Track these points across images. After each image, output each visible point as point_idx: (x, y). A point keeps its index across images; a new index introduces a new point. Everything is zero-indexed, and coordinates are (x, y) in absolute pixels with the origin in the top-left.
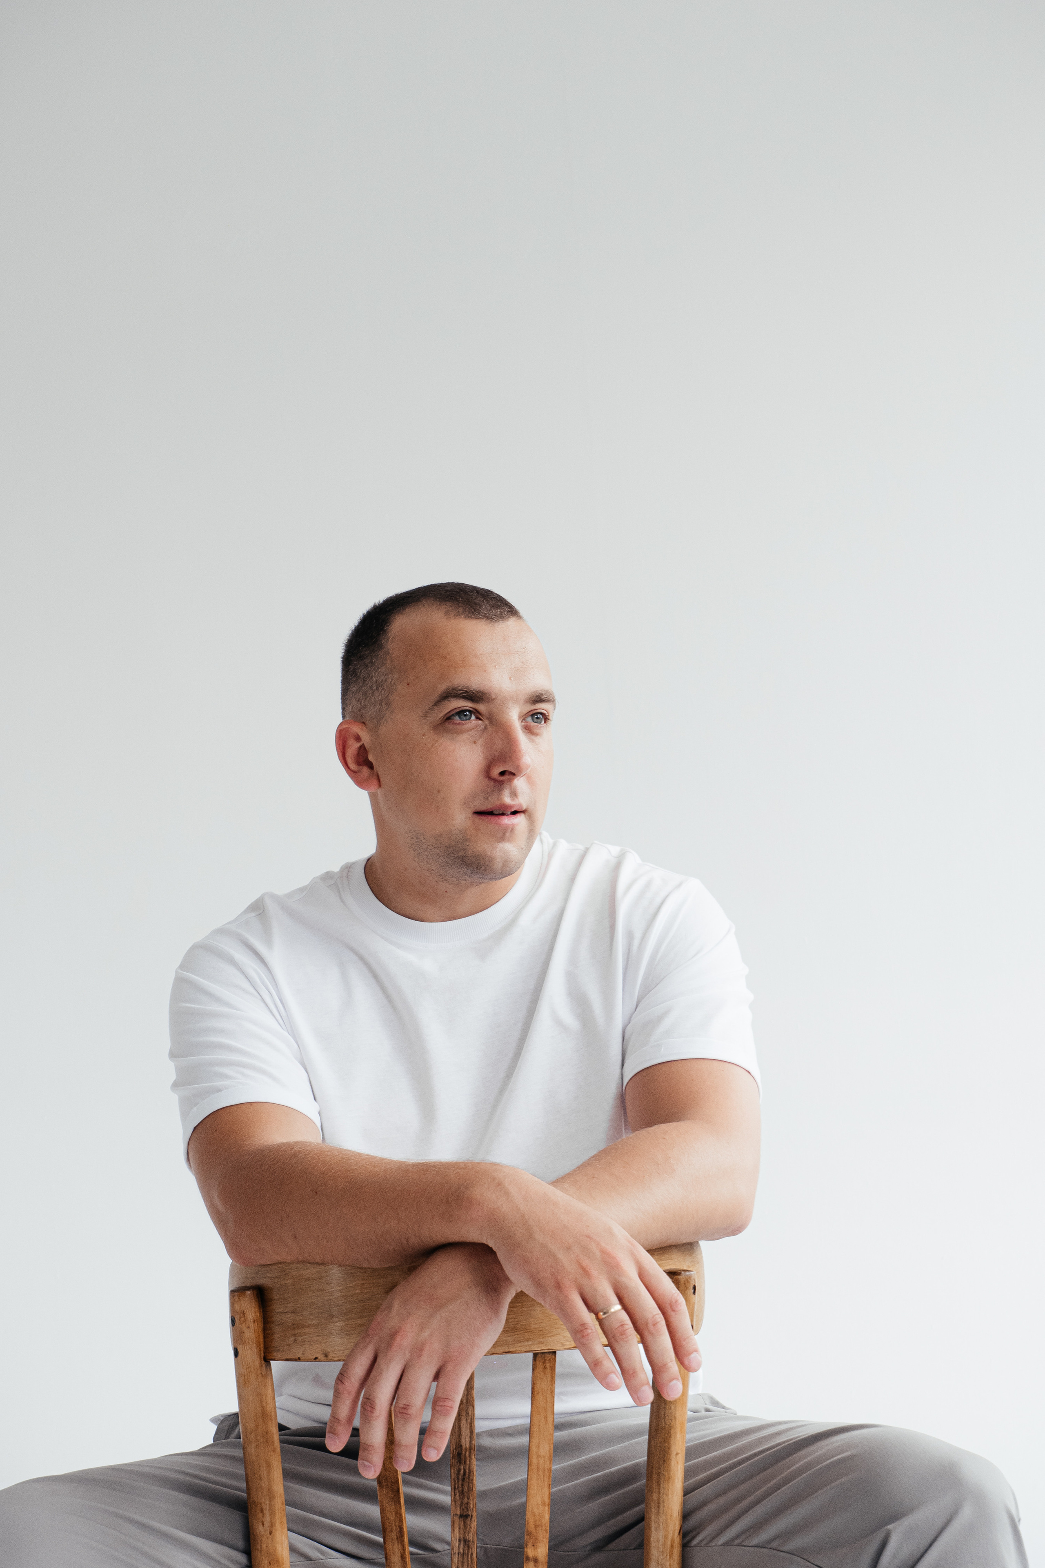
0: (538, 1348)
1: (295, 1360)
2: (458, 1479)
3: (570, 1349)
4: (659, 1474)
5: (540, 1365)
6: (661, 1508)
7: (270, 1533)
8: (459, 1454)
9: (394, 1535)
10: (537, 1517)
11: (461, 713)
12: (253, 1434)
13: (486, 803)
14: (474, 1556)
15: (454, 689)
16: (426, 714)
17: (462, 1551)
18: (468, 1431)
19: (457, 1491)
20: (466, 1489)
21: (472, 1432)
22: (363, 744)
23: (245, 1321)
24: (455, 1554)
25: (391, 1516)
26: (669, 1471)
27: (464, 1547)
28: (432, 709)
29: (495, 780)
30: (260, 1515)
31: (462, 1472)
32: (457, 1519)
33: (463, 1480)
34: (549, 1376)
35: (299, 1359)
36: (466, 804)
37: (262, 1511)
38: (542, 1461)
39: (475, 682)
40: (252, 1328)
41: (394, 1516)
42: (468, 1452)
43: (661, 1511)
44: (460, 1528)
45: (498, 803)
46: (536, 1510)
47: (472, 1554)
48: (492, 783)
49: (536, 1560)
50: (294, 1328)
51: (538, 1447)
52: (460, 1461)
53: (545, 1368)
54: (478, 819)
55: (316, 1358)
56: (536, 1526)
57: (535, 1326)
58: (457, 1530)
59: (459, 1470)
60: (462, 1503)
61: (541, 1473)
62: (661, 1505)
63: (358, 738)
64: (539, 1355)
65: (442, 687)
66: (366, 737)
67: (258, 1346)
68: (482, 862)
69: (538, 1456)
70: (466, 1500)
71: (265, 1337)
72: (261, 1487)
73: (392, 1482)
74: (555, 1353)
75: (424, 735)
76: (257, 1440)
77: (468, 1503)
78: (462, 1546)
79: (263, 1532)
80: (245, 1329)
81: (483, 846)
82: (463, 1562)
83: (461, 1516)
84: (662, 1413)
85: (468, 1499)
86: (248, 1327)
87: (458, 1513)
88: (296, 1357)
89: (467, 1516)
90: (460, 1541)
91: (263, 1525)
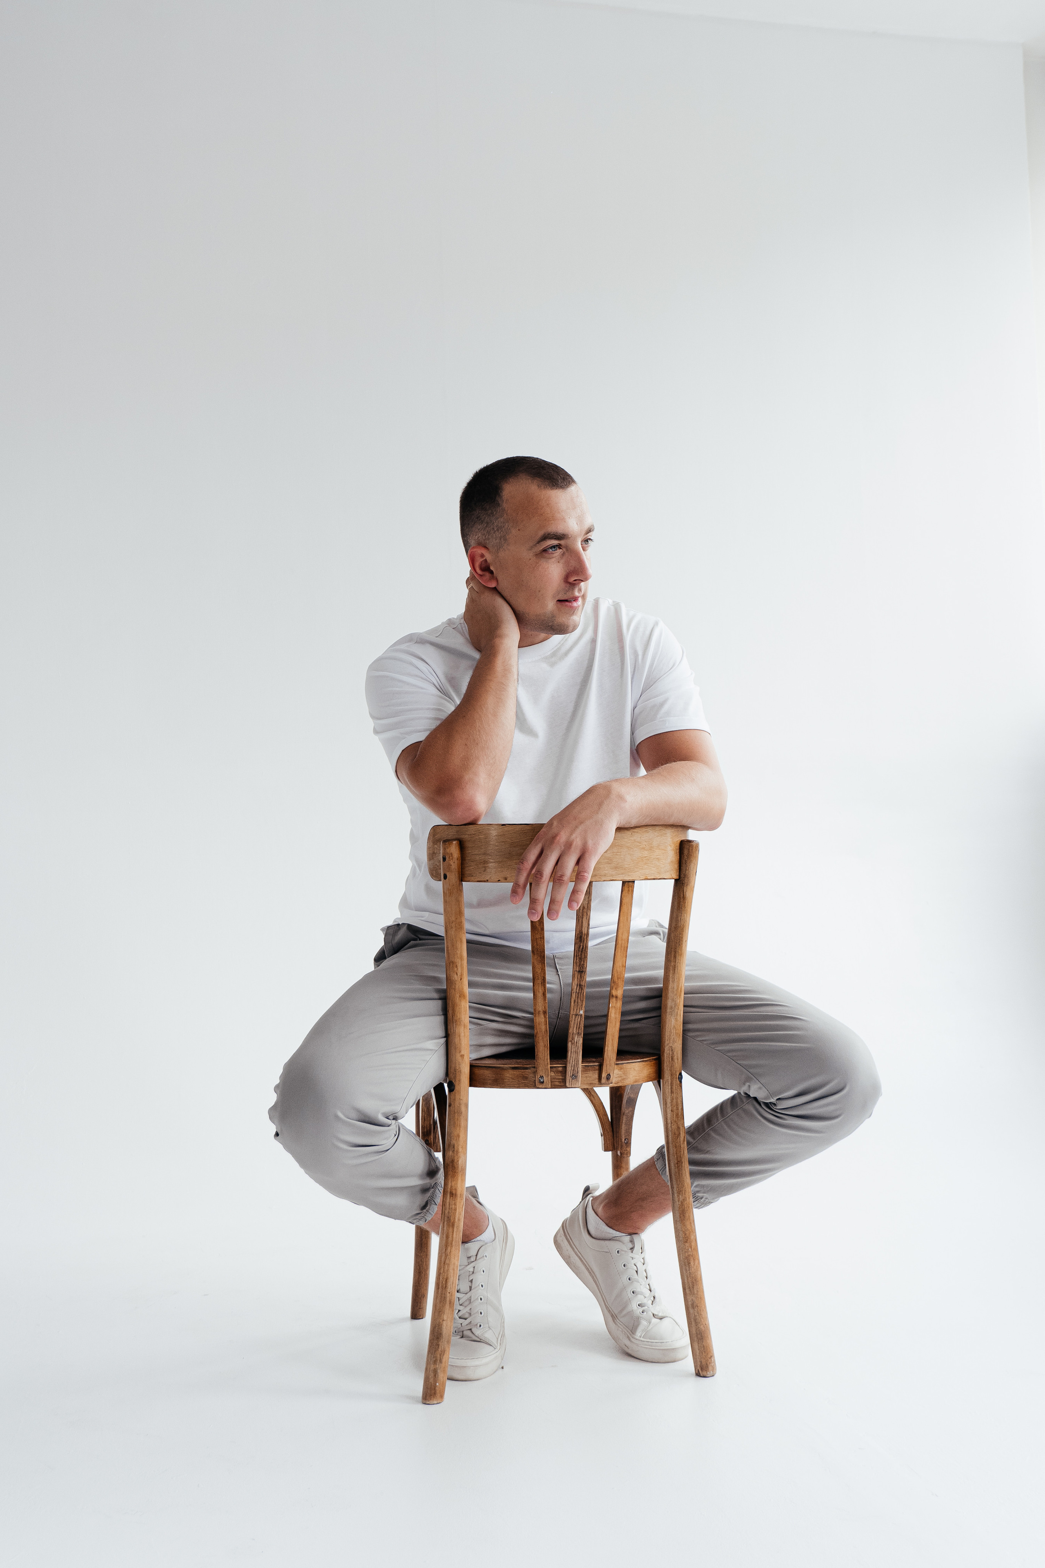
0: (627, 878)
1: (485, 881)
2: (579, 951)
3: (642, 880)
4: (675, 952)
5: (626, 888)
6: (676, 970)
7: (461, 980)
8: (581, 937)
9: (540, 981)
10: (619, 973)
11: (554, 547)
12: (454, 923)
13: (565, 596)
14: (585, 994)
15: (549, 534)
16: (531, 548)
17: (578, 991)
18: (587, 924)
19: (578, 957)
20: (583, 957)
21: (589, 925)
22: (486, 559)
23: (452, 859)
24: (574, 993)
25: (539, 971)
26: (681, 951)
27: (579, 989)
28: (535, 545)
29: (570, 583)
30: (456, 969)
31: (581, 947)
32: (576, 974)
33: (582, 951)
34: (630, 895)
35: (487, 881)
36: (554, 597)
37: (457, 967)
38: (623, 942)
39: (560, 529)
40: (456, 863)
41: (540, 971)
42: (585, 936)
43: (676, 972)
44: (578, 978)
45: (572, 596)
46: (618, 969)
47: (583, 993)
48: (568, 585)
49: (616, 997)
50: (484, 864)
51: (622, 935)
52: (581, 941)
53: (629, 891)
54: (559, 604)
55: (499, 880)
56: (618, 978)
57: (627, 866)
58: (576, 980)
59: (580, 946)
60: (580, 964)
61: (623, 949)
62: (676, 969)
63: (482, 556)
64: (627, 883)
65: (541, 533)
66: (488, 557)
67: (459, 873)
68: (562, 628)
69: (622, 940)
70: (582, 963)
71: (462, 869)
72: (457, 954)
73: (541, 952)
74: (634, 882)
75: (530, 560)
76: (456, 926)
77: (583, 964)
78: (578, 988)
79: (456, 979)
80: (452, 864)
81: (562, 619)
82: (578, 997)
83: (579, 971)
84: (680, 918)
85: (584, 962)
86: (454, 862)
87: (578, 970)
88: (486, 880)
89: (582, 972)
90: (577, 985)
91: (457, 975)
